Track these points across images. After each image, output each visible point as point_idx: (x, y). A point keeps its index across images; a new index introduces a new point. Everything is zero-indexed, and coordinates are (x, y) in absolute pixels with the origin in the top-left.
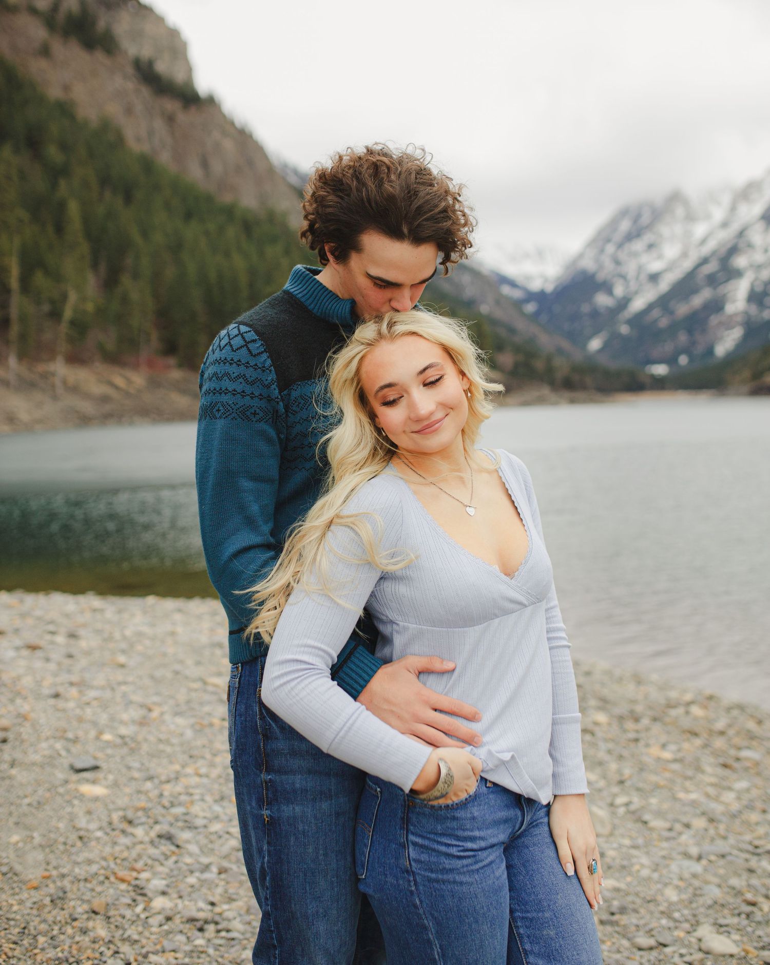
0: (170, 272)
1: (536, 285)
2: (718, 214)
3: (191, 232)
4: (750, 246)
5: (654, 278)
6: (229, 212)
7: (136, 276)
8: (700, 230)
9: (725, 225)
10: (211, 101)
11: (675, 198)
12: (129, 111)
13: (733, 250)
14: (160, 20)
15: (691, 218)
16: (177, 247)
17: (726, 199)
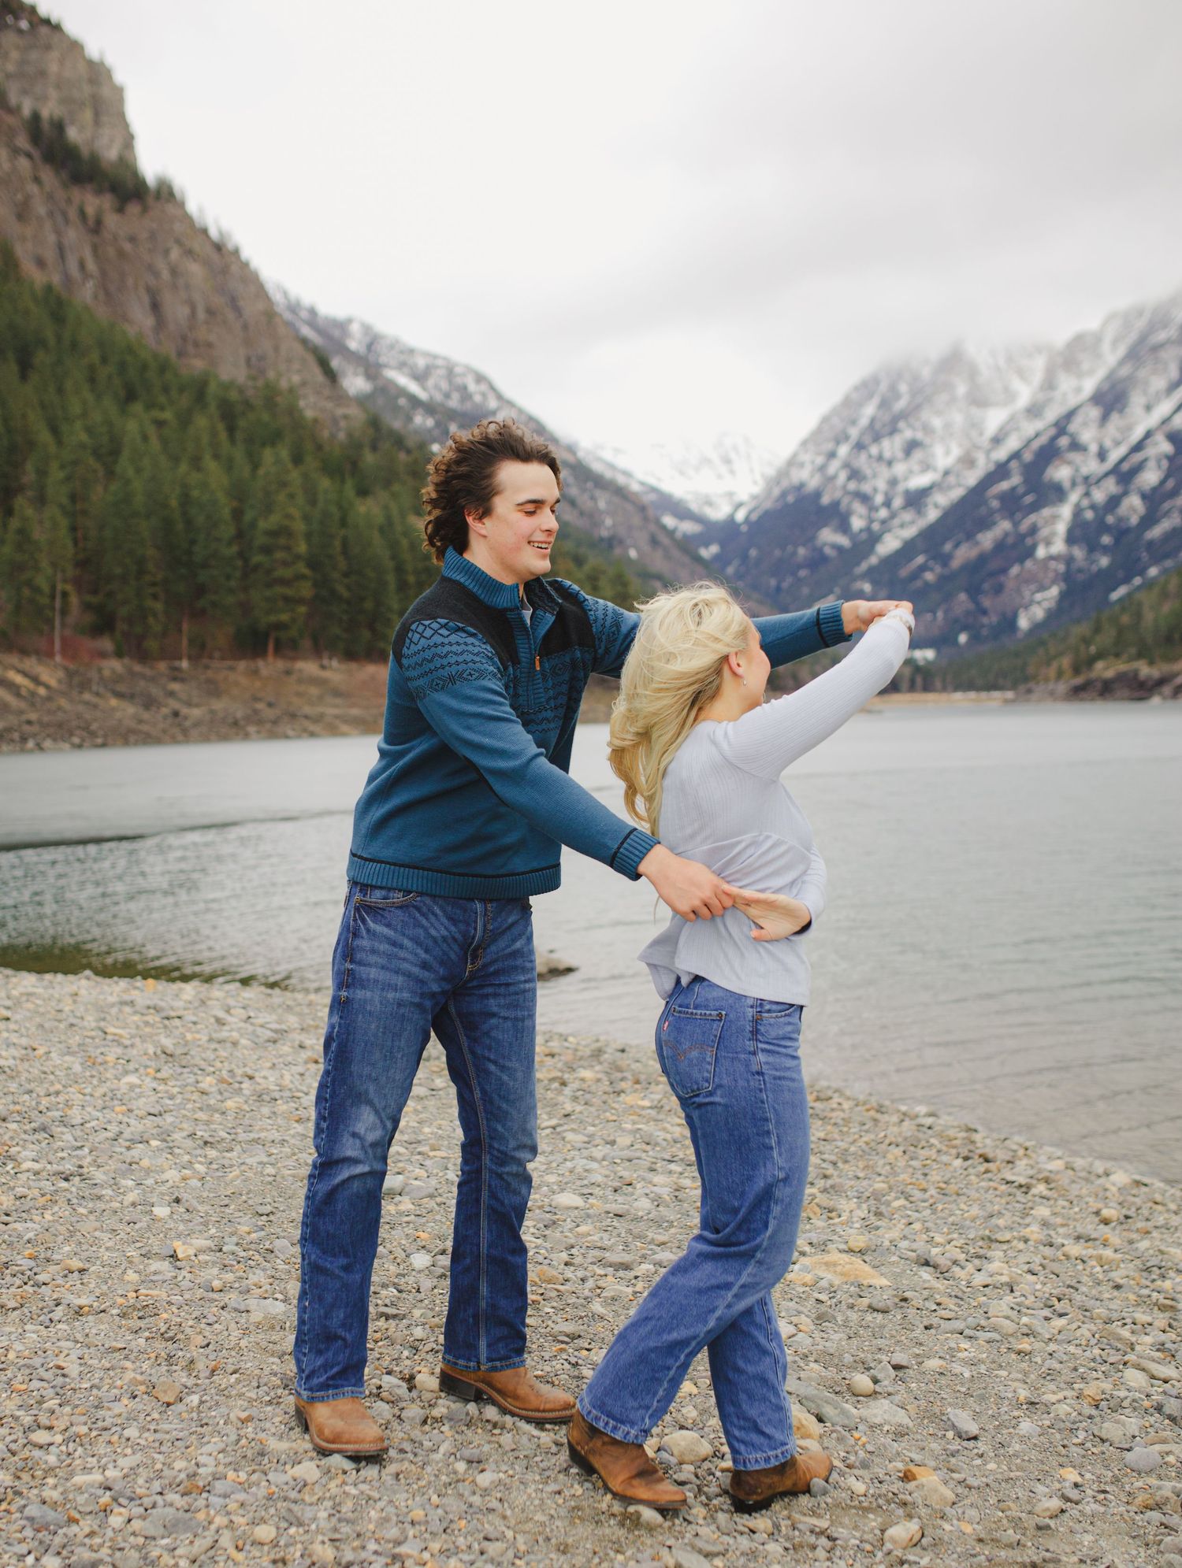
0: (100, 496)
1: (719, 513)
2: (1025, 394)
3: (133, 425)
4: (1076, 446)
5: (916, 500)
6: (199, 390)
7: (41, 500)
8: (994, 419)
9: (1034, 411)
10: (165, 193)
11: (954, 361)
12: (22, 213)
13: (1048, 454)
14: (76, 47)
15: (978, 400)
16: (109, 452)
17: (1038, 366)
